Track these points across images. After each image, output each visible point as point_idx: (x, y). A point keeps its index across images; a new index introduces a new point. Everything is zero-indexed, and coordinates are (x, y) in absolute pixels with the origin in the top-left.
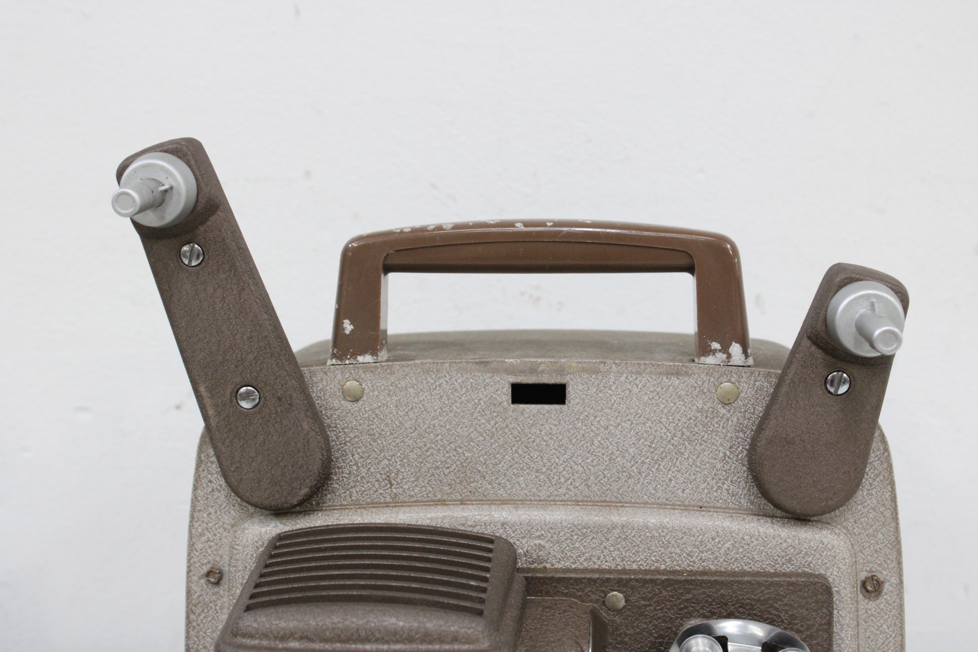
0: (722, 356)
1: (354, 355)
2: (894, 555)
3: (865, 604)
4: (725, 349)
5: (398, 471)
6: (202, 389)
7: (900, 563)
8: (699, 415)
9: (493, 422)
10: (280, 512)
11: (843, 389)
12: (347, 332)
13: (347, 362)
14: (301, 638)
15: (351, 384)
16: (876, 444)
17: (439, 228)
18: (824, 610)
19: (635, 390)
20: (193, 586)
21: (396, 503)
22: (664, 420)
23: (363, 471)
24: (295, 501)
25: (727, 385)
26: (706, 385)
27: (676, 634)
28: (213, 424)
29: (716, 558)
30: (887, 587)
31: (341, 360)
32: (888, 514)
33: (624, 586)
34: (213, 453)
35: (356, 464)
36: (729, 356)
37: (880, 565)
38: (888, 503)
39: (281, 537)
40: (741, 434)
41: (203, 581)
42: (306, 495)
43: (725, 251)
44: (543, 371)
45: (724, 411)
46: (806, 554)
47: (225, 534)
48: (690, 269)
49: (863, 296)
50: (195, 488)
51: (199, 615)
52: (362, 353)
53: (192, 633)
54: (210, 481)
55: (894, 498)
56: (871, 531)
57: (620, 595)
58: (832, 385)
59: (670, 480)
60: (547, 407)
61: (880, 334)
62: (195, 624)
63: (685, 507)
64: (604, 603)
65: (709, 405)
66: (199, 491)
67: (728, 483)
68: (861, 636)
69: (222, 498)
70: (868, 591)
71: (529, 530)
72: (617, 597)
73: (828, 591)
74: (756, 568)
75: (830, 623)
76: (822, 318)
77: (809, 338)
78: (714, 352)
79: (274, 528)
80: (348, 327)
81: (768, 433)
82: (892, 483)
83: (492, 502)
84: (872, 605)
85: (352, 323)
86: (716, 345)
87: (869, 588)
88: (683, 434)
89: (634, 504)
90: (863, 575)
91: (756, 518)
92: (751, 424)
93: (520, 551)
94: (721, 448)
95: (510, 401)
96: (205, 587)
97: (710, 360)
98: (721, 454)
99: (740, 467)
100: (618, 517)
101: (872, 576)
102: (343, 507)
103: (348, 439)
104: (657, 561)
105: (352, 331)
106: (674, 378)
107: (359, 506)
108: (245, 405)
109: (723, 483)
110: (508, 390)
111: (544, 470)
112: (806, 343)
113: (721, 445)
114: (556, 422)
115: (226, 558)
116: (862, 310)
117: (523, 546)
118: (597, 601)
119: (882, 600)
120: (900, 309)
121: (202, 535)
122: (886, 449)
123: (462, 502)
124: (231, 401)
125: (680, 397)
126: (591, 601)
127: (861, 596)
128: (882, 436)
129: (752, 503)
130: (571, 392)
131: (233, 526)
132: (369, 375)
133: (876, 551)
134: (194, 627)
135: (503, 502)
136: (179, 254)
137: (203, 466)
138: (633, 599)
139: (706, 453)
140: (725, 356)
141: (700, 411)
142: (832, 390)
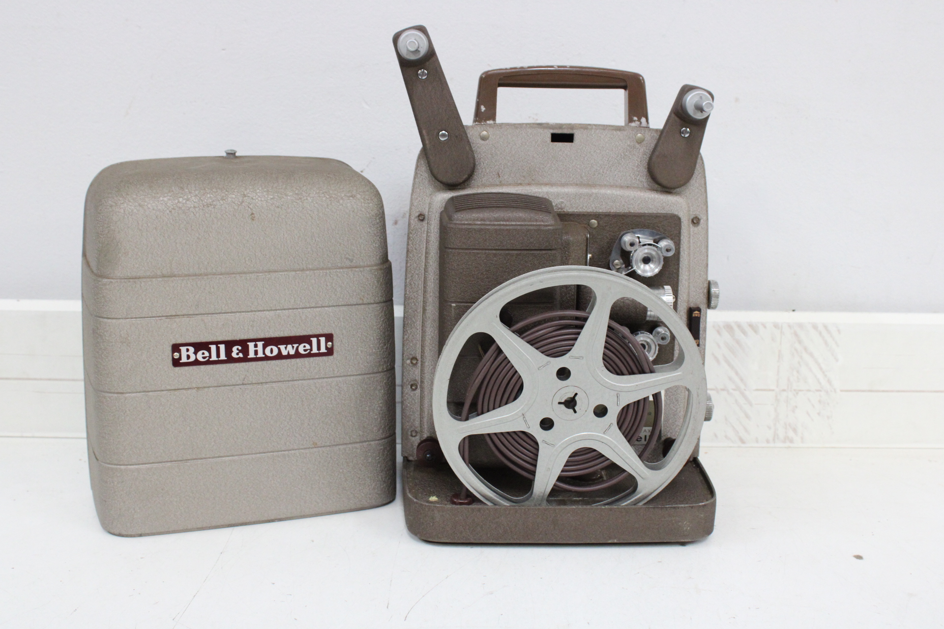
0: (638, 123)
1: (485, 120)
2: (705, 208)
3: (692, 228)
4: (639, 120)
5: (502, 170)
6: (424, 132)
7: (707, 211)
8: (628, 147)
9: (543, 150)
10: (451, 187)
11: (687, 135)
12: (483, 111)
13: (482, 123)
14: (481, 220)
15: (485, 133)
16: (699, 161)
17: (522, 68)
18: (678, 227)
19: (602, 137)
20: (412, 221)
21: (501, 184)
22: (614, 149)
23: (488, 171)
24: (461, 181)
25: (639, 135)
26: (631, 135)
27: (617, 238)
28: (428, 146)
29: (634, 207)
30: (702, 221)
31: (480, 123)
32: (703, 190)
33: (598, 217)
34: (423, 163)
35: (485, 168)
36: (641, 123)
37: (699, 212)
38: (703, 186)
39: (452, 199)
40: (645, 156)
41: (416, 219)
42: (466, 178)
43: (640, 79)
44: (564, 128)
45: (638, 146)
46: (670, 206)
47: (427, 198)
48: (625, 88)
49: (697, 94)
50: (415, 178)
51: (414, 234)
52: (489, 119)
53: (410, 243)
54: (421, 175)
55: (705, 184)
56: (696, 197)
57: (596, 221)
58: (683, 134)
59: (616, 175)
60: (566, 144)
61: (705, 104)
62: (412, 239)
63: (621, 187)
64: (589, 225)
65: (632, 143)
66: (416, 180)
67: (639, 176)
68: (691, 242)
69: (427, 182)
70: (694, 223)
71: (558, 195)
72: (594, 222)
73: (679, 219)
74: (650, 211)
75: (680, 233)
76: (680, 104)
77: (674, 113)
78: (635, 121)
79: (448, 195)
80: (483, 108)
81: (657, 153)
82: (705, 177)
83: (541, 184)
84: (696, 229)
85: (485, 107)
86: (635, 118)
87: (695, 222)
88: (621, 155)
89: (601, 186)
90: (692, 217)
91: (650, 191)
92: (649, 152)
93: (553, 204)
94: (637, 162)
95: (551, 140)
96: (417, 222)
97: (633, 124)
98: (637, 164)
99: (644, 170)
100: (594, 191)
101: (696, 217)
102: (478, 187)
103: (482, 157)
104: (610, 209)
105: (485, 111)
106: (618, 132)
107: (484, 186)
108: (442, 139)
109: (637, 177)
110: (550, 136)
111: (564, 170)
112: (673, 115)
113: (637, 160)
114: (569, 150)
115: (427, 209)
116: (696, 99)
117: (555, 202)
118: (586, 224)
119: (700, 227)
120: (711, 99)
121: (417, 199)
122: (703, 163)
123: (529, 184)
124: (436, 137)
125: (620, 140)
126: (583, 224)
127: (691, 225)
128: (701, 157)
129: (649, 185)
130: (576, 137)
131: (430, 195)
132: (492, 129)
133: (698, 206)
134: (411, 240)
135: (546, 184)
136: (417, 75)
137: (419, 168)
138: (601, 223)
139: (631, 164)
140: (639, 123)
141: (629, 146)
142: (683, 135)
